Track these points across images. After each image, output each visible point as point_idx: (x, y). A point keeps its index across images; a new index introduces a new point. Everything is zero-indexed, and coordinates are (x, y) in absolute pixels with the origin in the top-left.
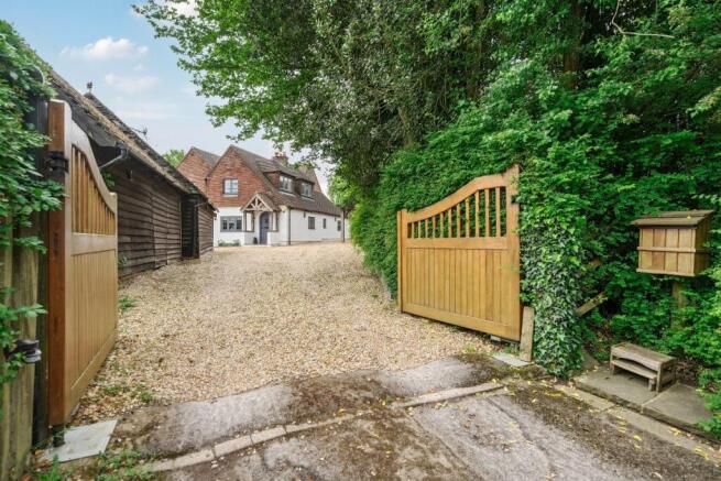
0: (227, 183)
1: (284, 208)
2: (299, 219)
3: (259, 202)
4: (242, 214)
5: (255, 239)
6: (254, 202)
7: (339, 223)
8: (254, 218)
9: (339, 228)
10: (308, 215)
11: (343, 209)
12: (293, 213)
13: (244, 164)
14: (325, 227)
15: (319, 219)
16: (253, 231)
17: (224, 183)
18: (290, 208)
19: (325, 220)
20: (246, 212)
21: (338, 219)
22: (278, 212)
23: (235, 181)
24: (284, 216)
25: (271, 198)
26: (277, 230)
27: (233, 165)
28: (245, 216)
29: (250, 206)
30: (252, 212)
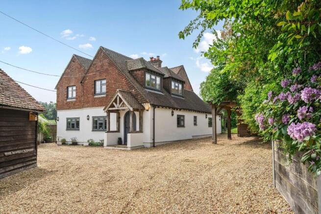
0: (98, 83)
1: (147, 106)
2: (165, 117)
3: (121, 100)
4: (105, 114)
5: (120, 139)
6: (115, 101)
7: (210, 119)
8: (119, 118)
9: (210, 124)
10: (176, 113)
11: (215, 106)
12: (158, 111)
13: (111, 64)
14: (195, 124)
15: (189, 117)
16: (118, 131)
17: (95, 85)
18: (154, 106)
19: (195, 117)
20: (109, 112)
21: (210, 116)
22: (142, 110)
23: (104, 82)
24: (148, 115)
25: (134, 97)
26: (141, 131)
27: (102, 66)
28: (109, 116)
29: (112, 106)
30: (117, 111)
